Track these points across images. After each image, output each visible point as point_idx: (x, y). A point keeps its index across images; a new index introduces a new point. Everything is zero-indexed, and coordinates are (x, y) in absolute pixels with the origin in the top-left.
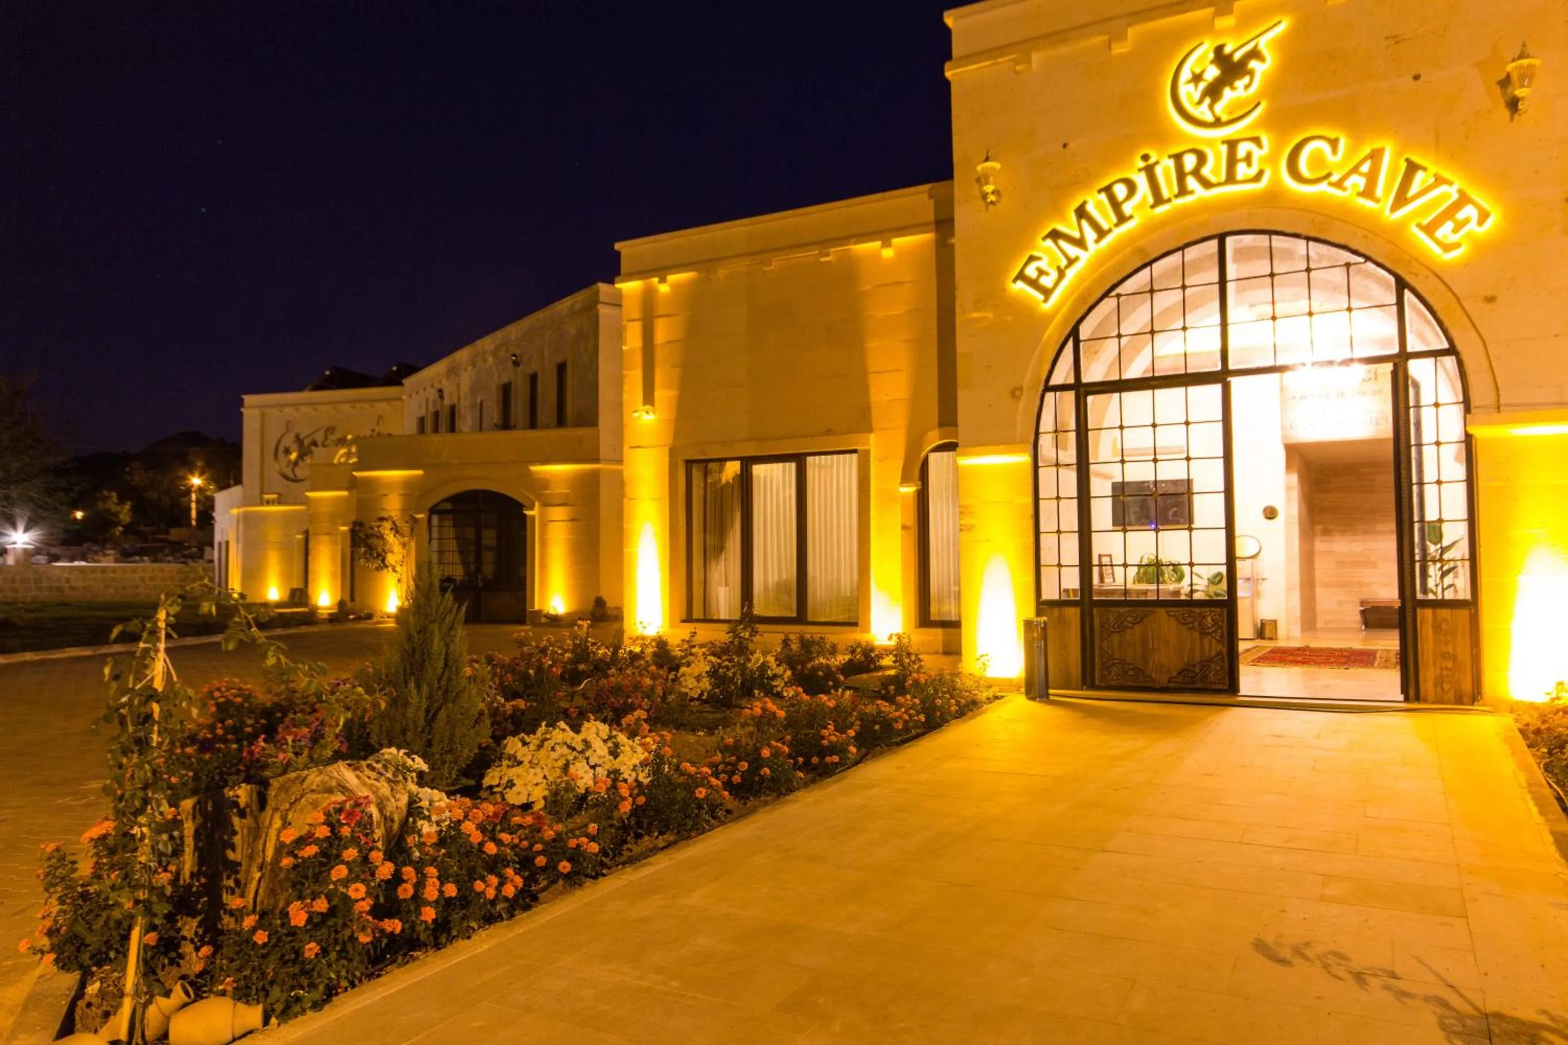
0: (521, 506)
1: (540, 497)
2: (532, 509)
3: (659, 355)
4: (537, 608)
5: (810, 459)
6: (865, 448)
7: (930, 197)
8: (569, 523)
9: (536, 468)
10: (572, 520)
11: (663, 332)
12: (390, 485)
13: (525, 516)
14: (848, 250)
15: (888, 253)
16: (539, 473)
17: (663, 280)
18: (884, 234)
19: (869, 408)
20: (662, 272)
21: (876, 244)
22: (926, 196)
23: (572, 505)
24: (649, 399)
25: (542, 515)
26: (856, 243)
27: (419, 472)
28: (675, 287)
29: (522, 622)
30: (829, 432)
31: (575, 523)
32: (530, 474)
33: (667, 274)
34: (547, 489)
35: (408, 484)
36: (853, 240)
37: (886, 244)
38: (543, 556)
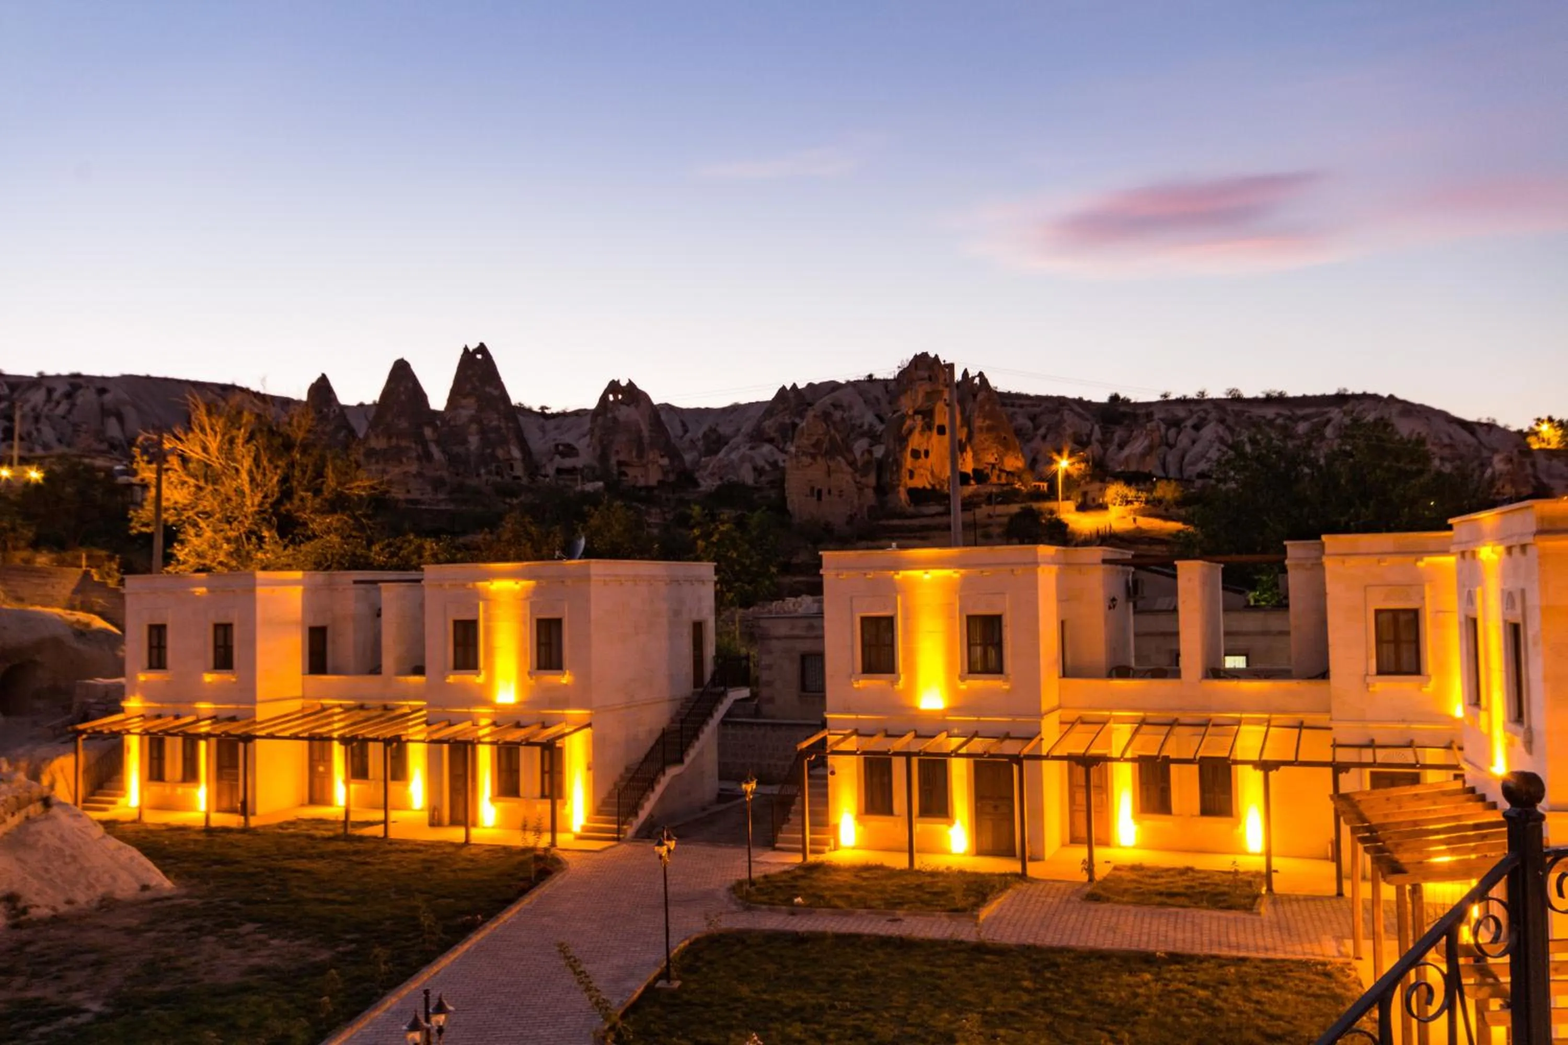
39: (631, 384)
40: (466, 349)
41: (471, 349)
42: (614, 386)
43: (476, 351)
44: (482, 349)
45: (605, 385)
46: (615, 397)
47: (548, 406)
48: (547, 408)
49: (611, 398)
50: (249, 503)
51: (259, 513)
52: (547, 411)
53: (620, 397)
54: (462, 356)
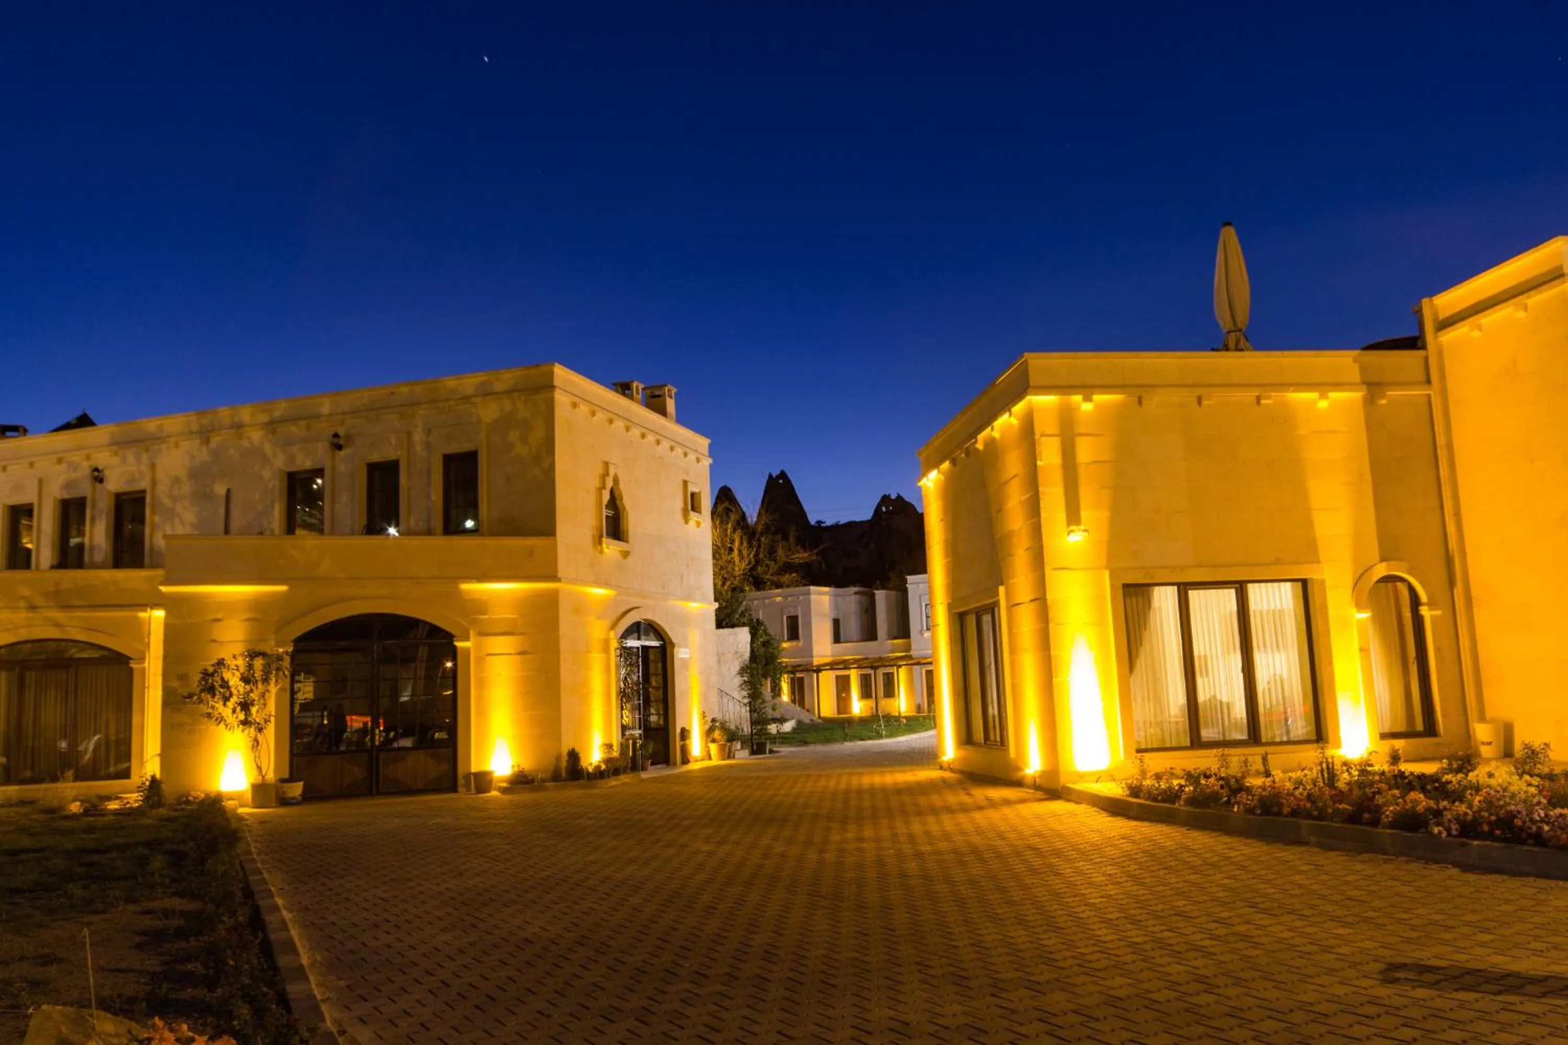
0: (450, 637)
1: (474, 622)
2: (467, 638)
3: (1083, 475)
4: (474, 769)
5: (1250, 587)
6: (1320, 577)
7: (1355, 361)
8: (518, 658)
9: (466, 587)
10: (521, 653)
11: (1085, 451)
12: (229, 606)
13: (455, 647)
14: (1283, 396)
15: (1323, 404)
16: (469, 592)
17: (1088, 399)
18: (1323, 387)
19: (1315, 541)
20: (1087, 389)
21: (1312, 396)
22: (1350, 360)
23: (521, 634)
24: (1073, 517)
25: (478, 646)
26: (1294, 391)
27: (283, 588)
28: (1100, 407)
29: (454, 789)
30: (1277, 562)
31: (524, 656)
32: (459, 594)
33: (1093, 394)
34: (485, 614)
35: (258, 606)
36: (1292, 388)
37: (1323, 396)
38: (480, 699)
39: (899, 498)
40: (770, 476)
41: (774, 475)
42: (885, 499)
43: (778, 477)
44: (783, 475)
45: (877, 500)
46: (887, 508)
47: (823, 520)
48: (822, 522)
49: (884, 509)
50: (737, 569)
51: (744, 574)
52: (822, 525)
53: (891, 508)
54: (768, 482)
